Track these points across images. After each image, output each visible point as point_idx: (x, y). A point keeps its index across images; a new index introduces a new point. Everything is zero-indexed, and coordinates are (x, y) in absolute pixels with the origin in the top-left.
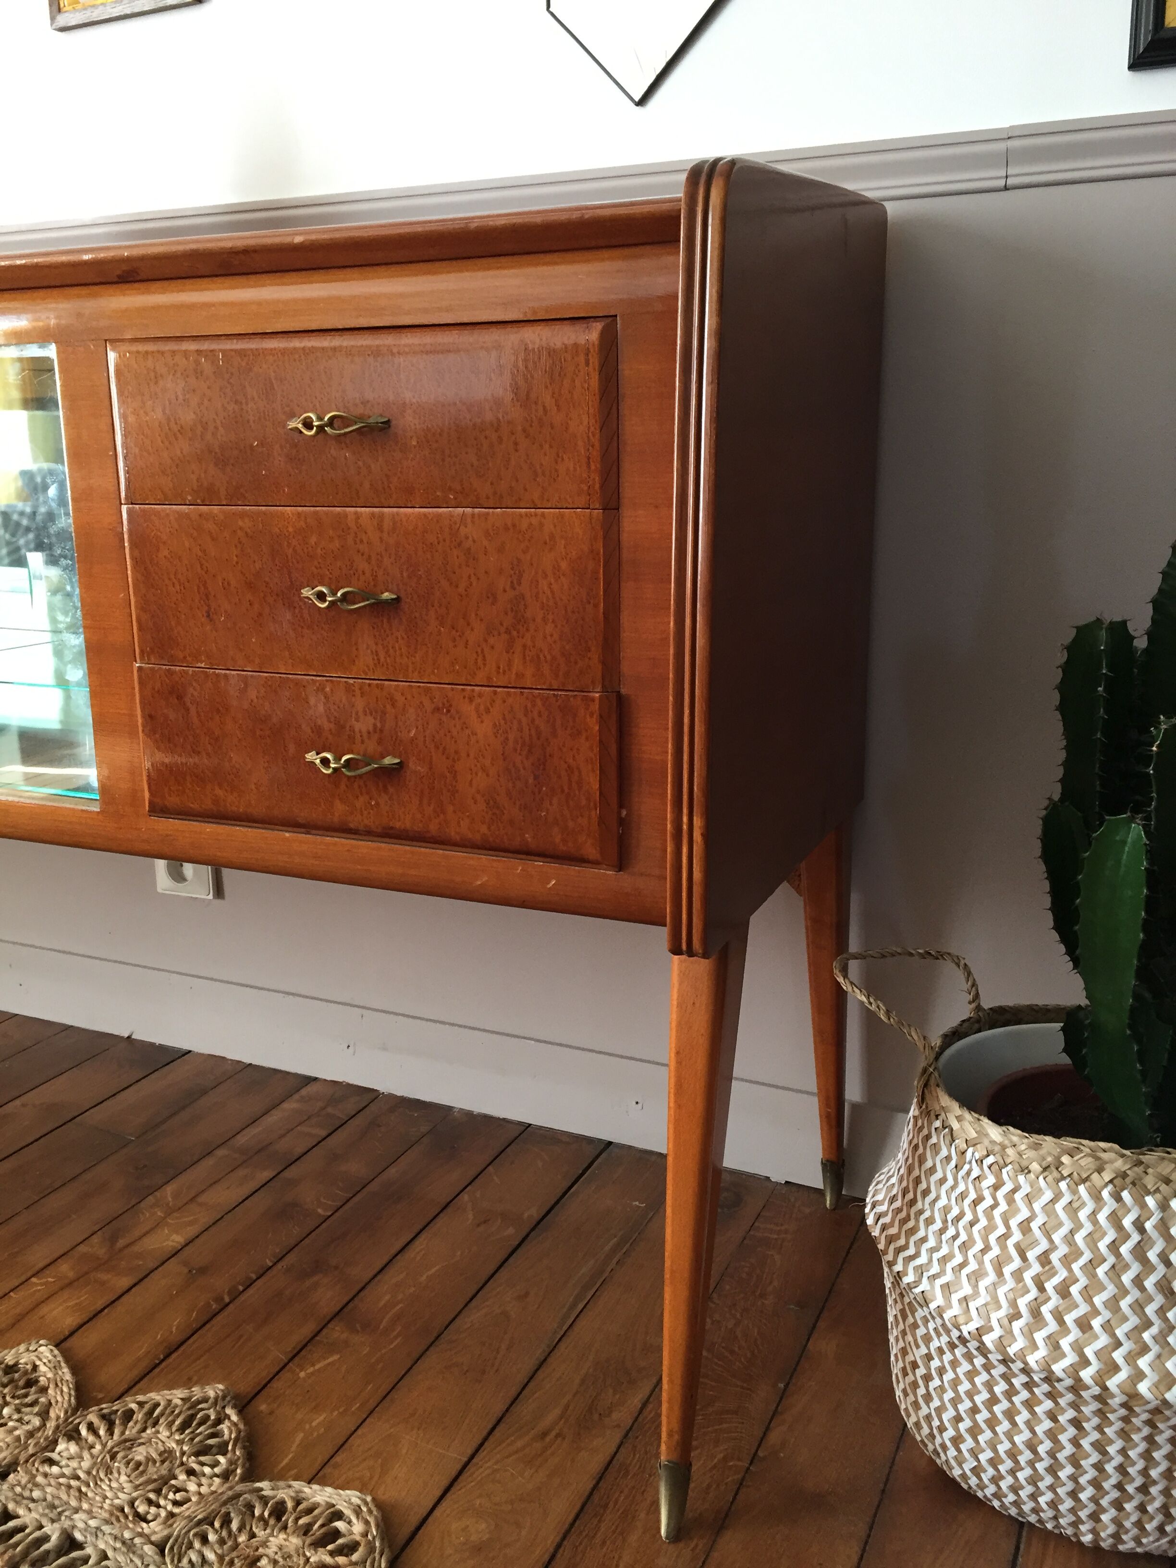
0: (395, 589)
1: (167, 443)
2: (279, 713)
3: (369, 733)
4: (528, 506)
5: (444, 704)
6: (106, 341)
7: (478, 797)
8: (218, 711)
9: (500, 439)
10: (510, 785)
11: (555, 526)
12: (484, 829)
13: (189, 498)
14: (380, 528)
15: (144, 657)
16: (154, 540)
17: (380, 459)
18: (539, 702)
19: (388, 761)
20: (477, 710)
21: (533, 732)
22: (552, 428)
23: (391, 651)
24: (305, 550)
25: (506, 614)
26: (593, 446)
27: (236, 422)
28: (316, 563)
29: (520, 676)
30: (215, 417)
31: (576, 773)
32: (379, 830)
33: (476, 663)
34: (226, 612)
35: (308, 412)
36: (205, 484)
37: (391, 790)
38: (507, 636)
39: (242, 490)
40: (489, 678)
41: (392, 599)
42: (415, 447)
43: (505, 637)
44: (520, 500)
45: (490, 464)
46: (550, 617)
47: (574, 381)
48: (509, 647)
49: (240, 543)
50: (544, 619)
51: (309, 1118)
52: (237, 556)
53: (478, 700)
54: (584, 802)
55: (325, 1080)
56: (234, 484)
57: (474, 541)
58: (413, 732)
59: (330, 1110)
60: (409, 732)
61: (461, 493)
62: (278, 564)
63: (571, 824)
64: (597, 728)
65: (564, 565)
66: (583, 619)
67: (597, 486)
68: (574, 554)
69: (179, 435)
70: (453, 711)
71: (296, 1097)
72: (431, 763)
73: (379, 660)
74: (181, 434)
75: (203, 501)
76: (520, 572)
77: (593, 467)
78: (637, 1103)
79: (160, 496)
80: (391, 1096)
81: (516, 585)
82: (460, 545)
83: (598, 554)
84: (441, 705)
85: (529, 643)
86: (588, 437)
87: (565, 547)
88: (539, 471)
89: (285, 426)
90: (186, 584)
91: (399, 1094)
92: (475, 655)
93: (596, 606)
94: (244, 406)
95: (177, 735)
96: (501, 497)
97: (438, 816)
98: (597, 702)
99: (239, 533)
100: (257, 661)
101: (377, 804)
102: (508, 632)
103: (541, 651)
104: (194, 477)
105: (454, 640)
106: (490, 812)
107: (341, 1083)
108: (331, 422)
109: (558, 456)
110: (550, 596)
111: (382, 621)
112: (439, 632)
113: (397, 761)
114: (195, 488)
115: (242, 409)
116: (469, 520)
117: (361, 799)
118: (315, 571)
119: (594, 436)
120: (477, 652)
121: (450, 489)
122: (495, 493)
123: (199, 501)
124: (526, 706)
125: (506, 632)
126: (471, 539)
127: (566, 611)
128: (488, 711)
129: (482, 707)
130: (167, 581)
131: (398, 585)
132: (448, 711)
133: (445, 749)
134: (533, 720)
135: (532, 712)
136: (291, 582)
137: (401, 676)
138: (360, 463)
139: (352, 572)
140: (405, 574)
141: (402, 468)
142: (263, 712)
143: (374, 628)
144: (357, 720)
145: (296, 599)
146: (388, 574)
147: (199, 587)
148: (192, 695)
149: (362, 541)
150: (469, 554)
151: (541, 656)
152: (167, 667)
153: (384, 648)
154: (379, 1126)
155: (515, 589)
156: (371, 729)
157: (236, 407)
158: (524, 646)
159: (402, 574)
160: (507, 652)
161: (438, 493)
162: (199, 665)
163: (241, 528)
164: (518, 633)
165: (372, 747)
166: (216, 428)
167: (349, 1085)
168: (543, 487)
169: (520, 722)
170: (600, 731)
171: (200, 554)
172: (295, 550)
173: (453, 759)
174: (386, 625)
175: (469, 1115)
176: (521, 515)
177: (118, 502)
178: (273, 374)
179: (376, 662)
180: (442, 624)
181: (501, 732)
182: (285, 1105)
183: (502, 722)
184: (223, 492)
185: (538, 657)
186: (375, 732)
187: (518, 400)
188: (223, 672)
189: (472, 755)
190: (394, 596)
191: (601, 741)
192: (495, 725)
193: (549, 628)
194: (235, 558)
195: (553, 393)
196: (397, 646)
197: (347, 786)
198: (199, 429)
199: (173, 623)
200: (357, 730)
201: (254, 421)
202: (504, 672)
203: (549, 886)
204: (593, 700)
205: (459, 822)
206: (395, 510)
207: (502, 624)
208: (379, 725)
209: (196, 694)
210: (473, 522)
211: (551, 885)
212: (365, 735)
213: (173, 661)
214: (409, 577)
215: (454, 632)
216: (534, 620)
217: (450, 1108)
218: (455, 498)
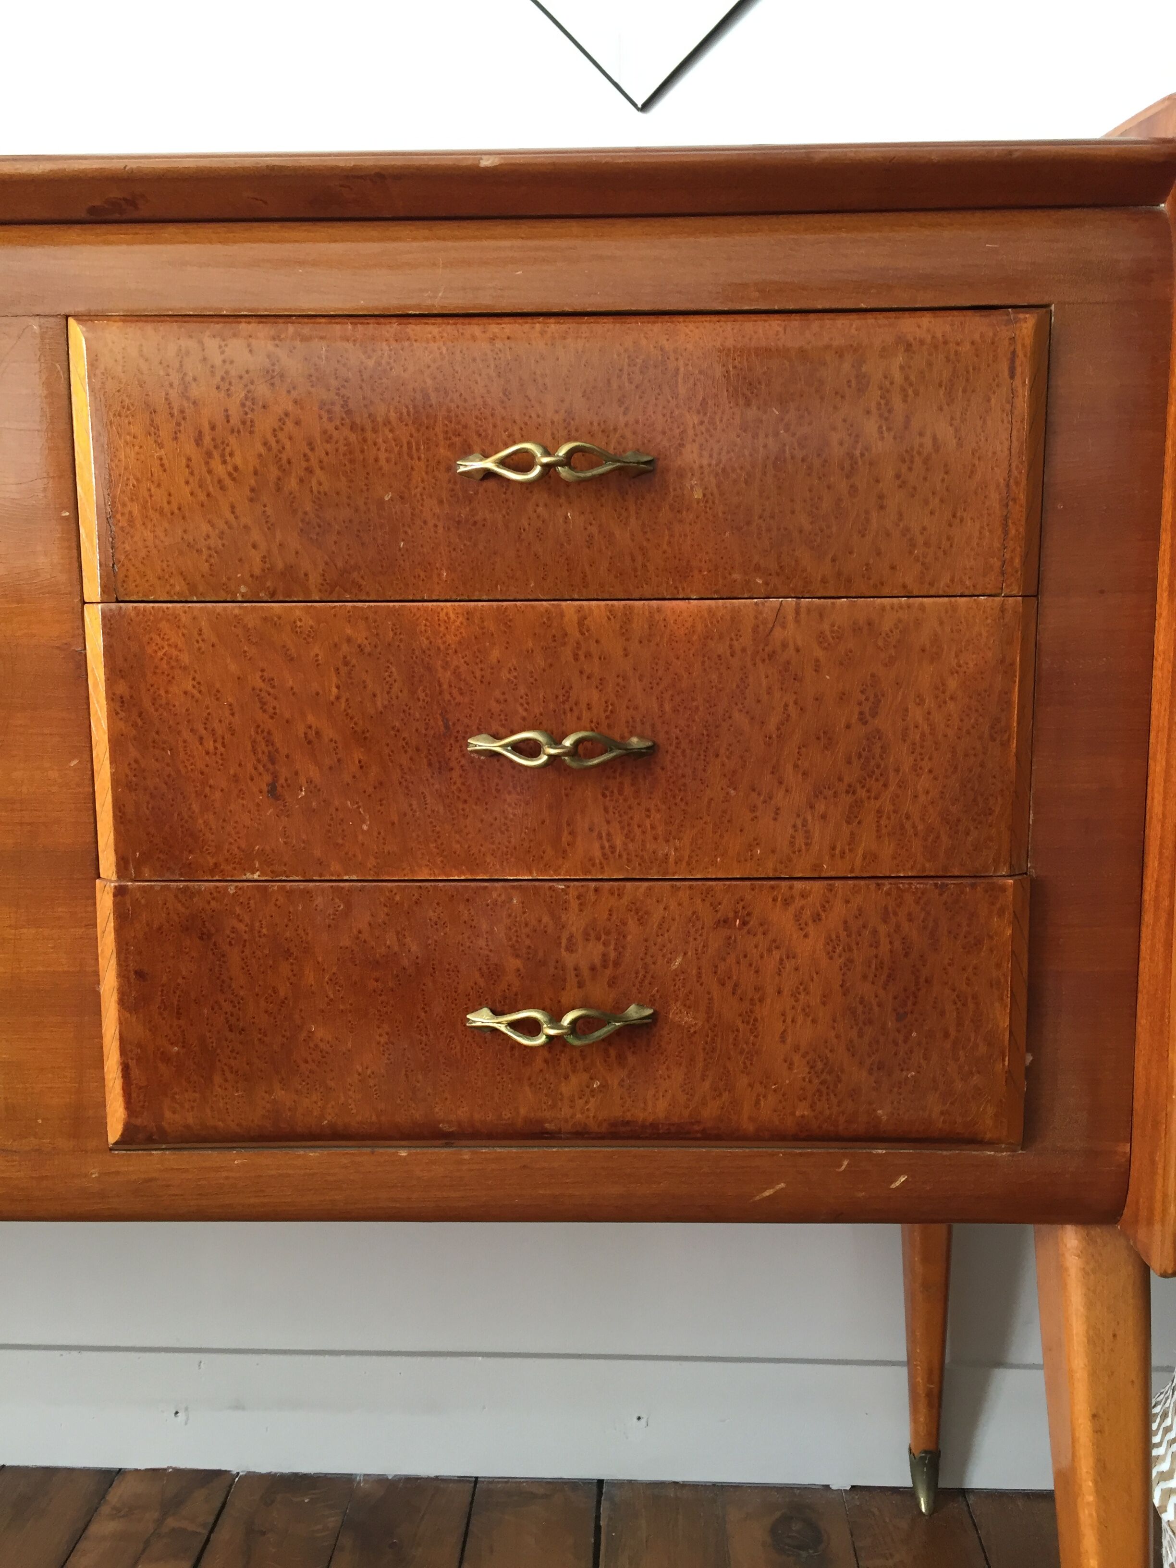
0: (648, 731)
1: (202, 497)
2: (414, 948)
3: (593, 969)
4: (895, 593)
5: (736, 912)
6: (67, 317)
7: (796, 1058)
8: (288, 954)
9: (853, 490)
10: (853, 1034)
11: (941, 623)
12: (803, 1110)
13: (243, 589)
14: (625, 632)
15: (126, 868)
16: (164, 665)
17: (633, 520)
18: (909, 898)
19: (634, 1012)
20: (797, 917)
21: (897, 944)
22: (946, 473)
23: (637, 831)
24: (478, 674)
25: (849, 763)
26: (1014, 500)
27: (351, 461)
28: (497, 693)
29: (871, 857)
30: (307, 451)
31: (971, 1005)
32: (604, 1129)
33: (792, 844)
34: (310, 781)
35: (524, 440)
36: (280, 565)
37: (631, 1060)
38: (849, 799)
39: (355, 575)
40: (817, 867)
41: (648, 748)
42: (698, 501)
43: (847, 799)
44: (882, 584)
45: (834, 529)
46: (926, 765)
47: (989, 401)
48: (853, 815)
49: (346, 664)
50: (916, 769)
51: (147, 1543)
52: (338, 687)
53: (798, 903)
54: (983, 1049)
55: (136, 1470)
56: (340, 564)
57: (798, 650)
58: (678, 961)
59: (172, 1522)
60: (669, 961)
61: (778, 574)
62: (422, 696)
63: (959, 1086)
64: (1009, 932)
65: (952, 684)
66: (982, 765)
67: (1017, 562)
68: (971, 665)
69: (228, 482)
70: (753, 922)
71: (105, 1509)
72: (709, 1010)
73: (613, 848)
74: (234, 479)
75: (273, 594)
76: (876, 696)
77: (1013, 532)
78: (639, 1418)
79: (179, 586)
80: (252, 1478)
81: (868, 717)
82: (772, 656)
83: (1012, 664)
84: (731, 915)
85: (888, 807)
86: (1008, 485)
87: (957, 656)
88: (920, 540)
89: (451, 468)
90: (228, 736)
91: (264, 1470)
92: (790, 831)
93: (1005, 744)
94: (369, 434)
95: (196, 1002)
96: (849, 580)
97: (720, 1095)
98: (1010, 892)
99: (345, 648)
100: (371, 862)
101: (604, 1086)
102: (851, 790)
103: (908, 817)
104: (256, 557)
105: (754, 809)
106: (816, 1081)
107: (165, 1470)
108: (568, 461)
109: (954, 516)
110: (927, 729)
111: (621, 783)
112: (727, 799)
113: (649, 1012)
114: (257, 572)
115: (365, 440)
116: (791, 617)
117: (574, 1080)
118: (495, 707)
119: (1017, 484)
120: (794, 826)
121: (757, 568)
122: (839, 574)
123: (263, 595)
124: (886, 908)
125: (847, 792)
126: (792, 646)
127: (954, 752)
128: (817, 918)
129: (808, 913)
130: (186, 734)
131: (653, 726)
132: (744, 923)
133: (736, 985)
134: (898, 929)
135: (895, 914)
136: (447, 727)
137: (654, 870)
138: (594, 530)
139: (567, 706)
140: (667, 707)
141: (671, 536)
142: (383, 950)
143: (604, 796)
144: (570, 949)
145: (456, 753)
146: (636, 708)
147: (254, 742)
148: (234, 930)
149: (588, 655)
150: (786, 670)
151: (908, 825)
152: (181, 885)
153: (622, 828)
154: (264, 1533)
155: (865, 723)
156: (597, 960)
157: (353, 437)
158: (879, 812)
159: (661, 706)
160: (848, 823)
161: (736, 576)
162: (249, 876)
163: (349, 640)
164: (868, 791)
165: (599, 991)
166: (309, 470)
167: (179, 1473)
168: (923, 564)
169: (875, 932)
170: (1013, 934)
171: (260, 684)
172: (456, 672)
173: (752, 1000)
174: (628, 790)
175: (381, 1480)
176: (883, 608)
177: (77, 600)
178: (429, 382)
179: (607, 850)
180: (733, 785)
181: (839, 949)
182: (95, 1529)
183: (843, 934)
184: (314, 579)
185: (902, 827)
186: (605, 967)
187: (889, 429)
188: (302, 885)
189: (786, 992)
190: (650, 744)
191: (1013, 952)
192: (829, 940)
193: (924, 782)
194: (334, 690)
195: (952, 419)
196: (648, 823)
197: (546, 1061)
198: (274, 472)
199: (195, 807)
200: (570, 966)
201: (388, 460)
202: (843, 853)
203: (893, 1186)
204: (1003, 889)
205: (757, 1102)
206: (654, 603)
207: (840, 779)
208: (613, 955)
209: (241, 927)
210: (797, 620)
211: (897, 1184)
212: (586, 973)
213: (190, 872)
214: (675, 711)
215: (754, 795)
216: (897, 770)
217: (348, 1479)
218: (767, 584)
